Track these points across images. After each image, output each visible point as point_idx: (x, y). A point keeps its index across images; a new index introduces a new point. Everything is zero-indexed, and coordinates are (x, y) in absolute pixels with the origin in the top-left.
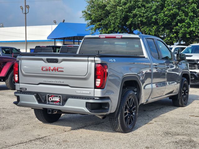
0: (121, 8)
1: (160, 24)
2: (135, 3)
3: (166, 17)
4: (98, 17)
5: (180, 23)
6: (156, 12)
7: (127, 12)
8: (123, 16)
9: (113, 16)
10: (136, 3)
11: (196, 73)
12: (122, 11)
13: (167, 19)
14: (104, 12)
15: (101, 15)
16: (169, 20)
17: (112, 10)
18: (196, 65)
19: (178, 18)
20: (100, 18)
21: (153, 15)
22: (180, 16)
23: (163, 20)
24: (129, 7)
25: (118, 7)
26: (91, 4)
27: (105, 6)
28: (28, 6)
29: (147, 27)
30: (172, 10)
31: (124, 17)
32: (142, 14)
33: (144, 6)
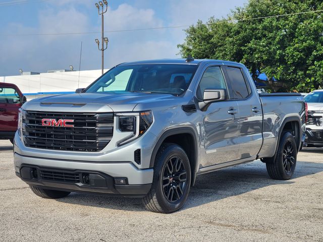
0: (231, 39)
1: (289, 63)
2: (251, 31)
3: (297, 53)
4: (200, 54)
5: (318, 61)
6: (283, 45)
7: (241, 45)
8: (235, 51)
9: (221, 51)
10: (253, 32)
11: (309, 129)
12: (233, 43)
13: (298, 55)
14: (209, 45)
15: (204, 51)
16: (301, 57)
17: (219, 42)
18: (311, 119)
19: (314, 53)
20: (203, 54)
21: (278, 49)
22: (317, 51)
23: (292, 56)
24: (243, 38)
25: (227, 38)
26: (192, 34)
27: (211, 36)
28: (106, 39)
29: (270, 68)
30: (306, 41)
31: (236, 53)
32: (261, 48)
33: (265, 36)
